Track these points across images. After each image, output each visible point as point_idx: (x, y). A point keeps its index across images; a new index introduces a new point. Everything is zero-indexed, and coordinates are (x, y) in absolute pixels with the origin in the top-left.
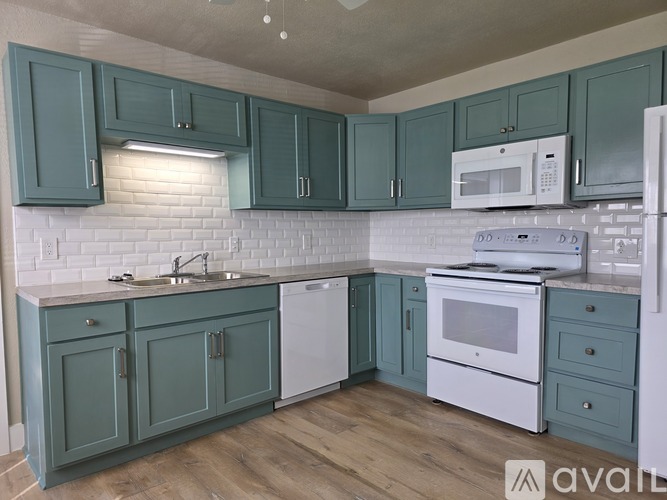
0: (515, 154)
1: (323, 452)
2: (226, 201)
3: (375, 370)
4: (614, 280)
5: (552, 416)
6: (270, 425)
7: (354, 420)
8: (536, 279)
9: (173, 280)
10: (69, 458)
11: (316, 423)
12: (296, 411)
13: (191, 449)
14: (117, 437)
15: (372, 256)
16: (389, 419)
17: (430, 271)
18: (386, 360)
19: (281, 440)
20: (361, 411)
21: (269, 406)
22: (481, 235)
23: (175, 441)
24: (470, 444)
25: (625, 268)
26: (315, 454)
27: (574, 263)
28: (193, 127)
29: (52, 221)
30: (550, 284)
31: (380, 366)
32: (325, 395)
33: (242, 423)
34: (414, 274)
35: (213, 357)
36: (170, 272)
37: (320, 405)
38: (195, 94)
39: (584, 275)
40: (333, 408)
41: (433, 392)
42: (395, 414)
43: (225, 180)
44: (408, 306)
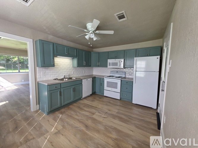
0: (117, 61)
1: (91, 105)
2: (72, 65)
3: (95, 92)
4: (129, 78)
5: (121, 97)
6: (81, 102)
7: (94, 100)
8: (120, 79)
9: (65, 79)
10: (52, 109)
11: (89, 101)
12: (84, 99)
13: (70, 106)
14: (59, 105)
15: (94, 74)
16: (99, 99)
17: (105, 77)
18: (97, 91)
19: (84, 104)
20: (95, 98)
21: (80, 99)
22: (111, 71)
23: (67, 105)
24: (111, 102)
25: (130, 77)
26: (90, 105)
27: (124, 76)
28: (69, 54)
29: (44, 69)
30: (122, 79)
31: (96, 91)
32: (88, 96)
33: (77, 102)
34: (102, 77)
35: (73, 92)
36: (63, 78)
37: (88, 98)
38: (69, 48)
39: (125, 78)
40: (90, 98)
41: (105, 95)
42: (100, 99)
43: (72, 62)
44: (101, 82)
